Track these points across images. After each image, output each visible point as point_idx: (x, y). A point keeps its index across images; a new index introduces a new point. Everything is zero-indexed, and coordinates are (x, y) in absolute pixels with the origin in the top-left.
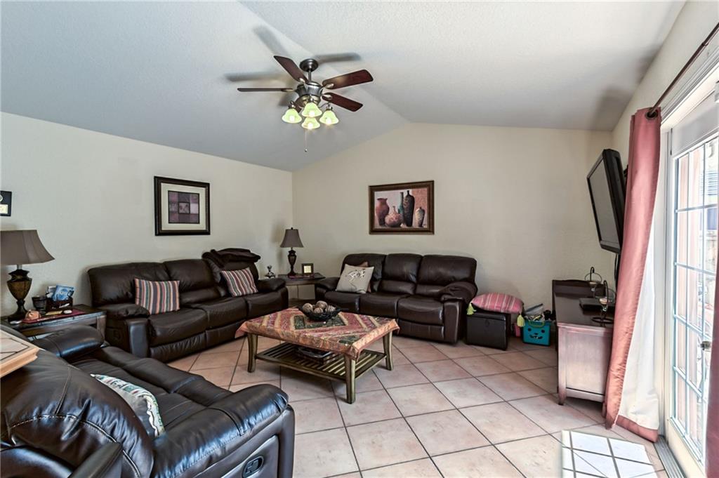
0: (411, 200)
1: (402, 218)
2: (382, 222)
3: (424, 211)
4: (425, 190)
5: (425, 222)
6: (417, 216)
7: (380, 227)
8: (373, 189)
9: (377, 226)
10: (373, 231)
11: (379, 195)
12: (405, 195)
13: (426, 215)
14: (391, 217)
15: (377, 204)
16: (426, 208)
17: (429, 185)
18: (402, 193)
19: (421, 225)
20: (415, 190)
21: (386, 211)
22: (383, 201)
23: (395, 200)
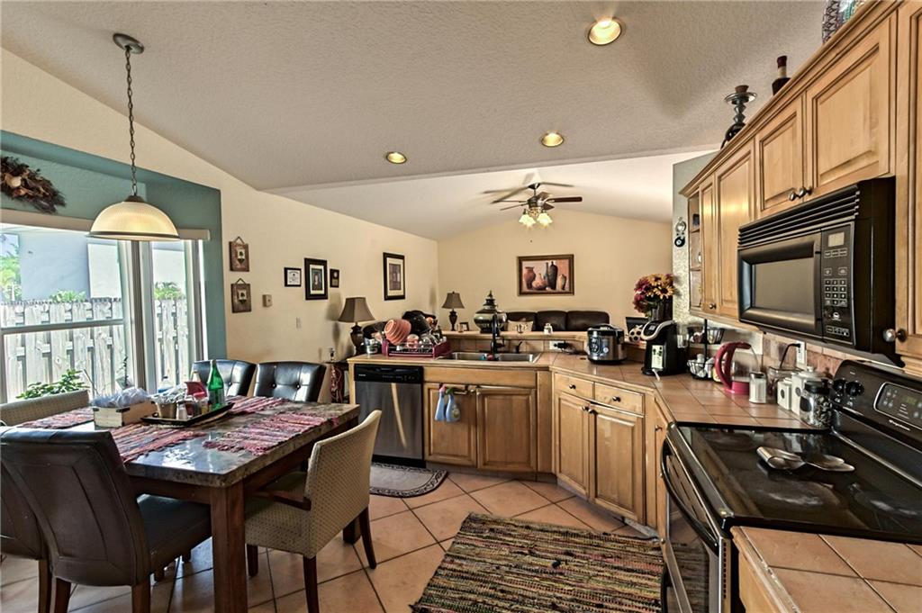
0: (555, 269)
1: (547, 283)
2: (529, 286)
3: (565, 278)
4: (567, 262)
5: (567, 286)
6: (559, 282)
7: (528, 291)
8: (521, 260)
9: (525, 288)
10: (521, 293)
11: (525, 264)
12: (550, 264)
13: (567, 281)
14: (537, 282)
15: (525, 271)
16: (567, 275)
17: (571, 258)
18: (547, 264)
19: (563, 288)
20: (558, 261)
21: (534, 278)
22: (530, 270)
23: (541, 269)
